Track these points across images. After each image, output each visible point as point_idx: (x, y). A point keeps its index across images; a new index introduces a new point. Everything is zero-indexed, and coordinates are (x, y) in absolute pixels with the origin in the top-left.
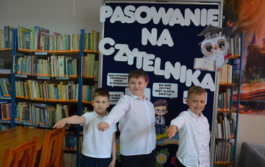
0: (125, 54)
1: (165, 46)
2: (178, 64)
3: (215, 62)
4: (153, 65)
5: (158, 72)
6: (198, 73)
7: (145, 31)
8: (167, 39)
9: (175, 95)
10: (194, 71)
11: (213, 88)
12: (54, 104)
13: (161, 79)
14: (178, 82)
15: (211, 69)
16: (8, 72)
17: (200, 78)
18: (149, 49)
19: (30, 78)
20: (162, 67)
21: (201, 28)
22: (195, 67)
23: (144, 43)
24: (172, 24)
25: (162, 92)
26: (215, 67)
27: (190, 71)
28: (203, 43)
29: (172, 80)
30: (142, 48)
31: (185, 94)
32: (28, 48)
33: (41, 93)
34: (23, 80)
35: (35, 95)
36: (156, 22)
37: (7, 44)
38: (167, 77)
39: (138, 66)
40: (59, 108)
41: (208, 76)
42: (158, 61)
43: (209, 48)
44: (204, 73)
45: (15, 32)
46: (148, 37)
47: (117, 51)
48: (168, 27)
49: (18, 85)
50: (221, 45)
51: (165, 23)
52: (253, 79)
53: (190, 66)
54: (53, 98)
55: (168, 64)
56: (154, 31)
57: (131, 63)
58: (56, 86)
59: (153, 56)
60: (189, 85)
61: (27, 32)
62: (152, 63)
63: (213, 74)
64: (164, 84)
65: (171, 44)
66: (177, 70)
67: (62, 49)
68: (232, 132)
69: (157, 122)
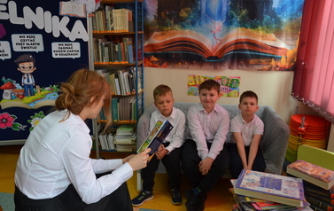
2: (39, 10)
3: (85, 6)
4: (7, 11)
5: (15, 20)
6: (66, 20)
9: (40, 48)
10: (61, 17)
11: (86, 37)
13: (20, 29)
14: (42, 32)
15: (82, 15)
17: (70, 27)
20: (20, 14)
22: (62, 13)
25: (25, 46)
26: (86, 12)
27: (56, 18)
29: (35, 30)
31: (55, 46)
38: (29, 26)
41: (78, 24)
44: (73, 20)
52: (166, 25)
53: (55, 11)
55: (27, 10)
60: (56, 35)
62: (4, 8)
63: (84, 21)
64: (26, 35)
66: (39, 17)
68: (133, 88)
69: (25, 81)
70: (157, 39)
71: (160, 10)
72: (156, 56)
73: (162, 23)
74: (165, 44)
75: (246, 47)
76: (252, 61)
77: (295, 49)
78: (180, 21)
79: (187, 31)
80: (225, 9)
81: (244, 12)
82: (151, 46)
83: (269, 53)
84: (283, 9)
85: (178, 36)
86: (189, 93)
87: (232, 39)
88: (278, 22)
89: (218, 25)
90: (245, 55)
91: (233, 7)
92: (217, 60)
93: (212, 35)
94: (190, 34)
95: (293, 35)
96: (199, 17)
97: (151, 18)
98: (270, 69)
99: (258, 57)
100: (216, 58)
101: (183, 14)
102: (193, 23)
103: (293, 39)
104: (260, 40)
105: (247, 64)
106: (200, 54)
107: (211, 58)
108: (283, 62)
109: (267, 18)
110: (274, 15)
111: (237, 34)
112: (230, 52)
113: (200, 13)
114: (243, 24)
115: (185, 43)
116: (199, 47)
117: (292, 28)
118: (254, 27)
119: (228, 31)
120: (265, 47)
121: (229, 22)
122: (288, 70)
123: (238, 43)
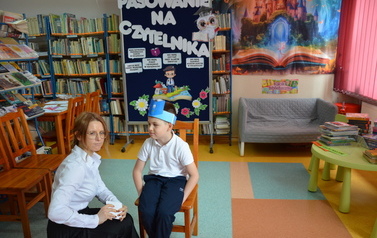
0: (140, 32)
1: (170, 25)
2: (180, 38)
3: (208, 34)
4: (162, 40)
5: (166, 45)
6: (196, 44)
7: (153, 13)
8: (170, 19)
9: (179, 62)
10: (193, 42)
11: (208, 54)
12: (87, 78)
13: (169, 50)
14: (181, 51)
15: (206, 40)
16: (45, 54)
17: (198, 48)
18: (158, 27)
19: (65, 57)
20: (169, 41)
21: (196, 9)
22: (193, 39)
23: (154, 23)
24: (173, 7)
25: (170, 60)
26: (208, 38)
27: (190, 42)
28: (199, 21)
29: (177, 50)
30: (152, 28)
31: (188, 60)
32: (60, 32)
33: (76, 69)
34: (59, 60)
35: (71, 71)
36: (162, 6)
37: (41, 30)
38: (173, 48)
39: (151, 42)
40: (92, 80)
41: (203, 46)
42: (165, 36)
43: (203, 24)
44: (200, 43)
45: (47, 19)
46: (156, 18)
47: (133, 31)
48: (171, 9)
49: (55, 64)
50: (212, 21)
51: (168, 7)
52: (247, 46)
53: (189, 38)
54: (86, 73)
55: (173, 38)
56: (161, 13)
57: (145, 39)
58: (87, 63)
59: (161, 33)
60: (189, 53)
61: (57, 18)
62: (161, 38)
63: (207, 44)
64: (171, 54)
65: (174, 23)
66: (180, 43)
67: (90, 31)
68: (227, 88)
69: (168, 83)
70: (241, 55)
71: (243, 35)
72: (240, 67)
73: (244, 44)
74: (246, 58)
75: (302, 59)
76: (306, 68)
77: (335, 59)
78: (257, 42)
79: (262, 49)
80: (287, 34)
81: (300, 35)
82: (237, 60)
83: (317, 62)
84: (325, 33)
85: (255, 52)
86: (263, 92)
87: (292, 54)
88: (323, 41)
89: (283, 44)
90: (301, 64)
91: (292, 32)
92: (282, 68)
93: (279, 52)
94: (263, 51)
95: (333, 50)
96: (269, 40)
97: (236, 40)
98: (318, 73)
99: (310, 65)
100: (282, 67)
101: (259, 38)
102: (266, 44)
103: (333, 52)
104: (311, 54)
105: (303, 70)
106: (271, 64)
107: (278, 67)
108: (327, 68)
109: (315, 39)
110: (319, 37)
111: (295, 50)
112: (291, 63)
113: (270, 37)
114: (299, 43)
115: (260, 57)
116: (270, 60)
117: (332, 45)
118: (307, 45)
119: (289, 48)
120: (314, 58)
121: (290, 42)
122: (330, 73)
123: (296, 56)
